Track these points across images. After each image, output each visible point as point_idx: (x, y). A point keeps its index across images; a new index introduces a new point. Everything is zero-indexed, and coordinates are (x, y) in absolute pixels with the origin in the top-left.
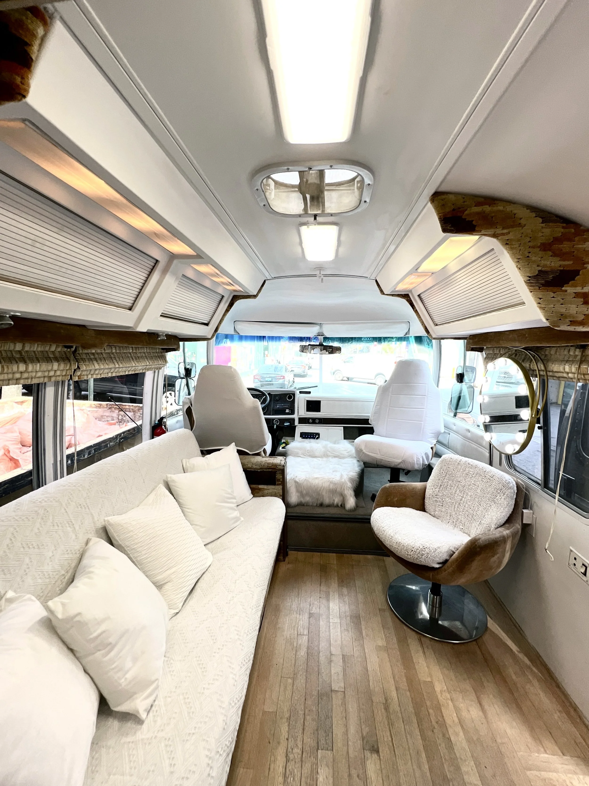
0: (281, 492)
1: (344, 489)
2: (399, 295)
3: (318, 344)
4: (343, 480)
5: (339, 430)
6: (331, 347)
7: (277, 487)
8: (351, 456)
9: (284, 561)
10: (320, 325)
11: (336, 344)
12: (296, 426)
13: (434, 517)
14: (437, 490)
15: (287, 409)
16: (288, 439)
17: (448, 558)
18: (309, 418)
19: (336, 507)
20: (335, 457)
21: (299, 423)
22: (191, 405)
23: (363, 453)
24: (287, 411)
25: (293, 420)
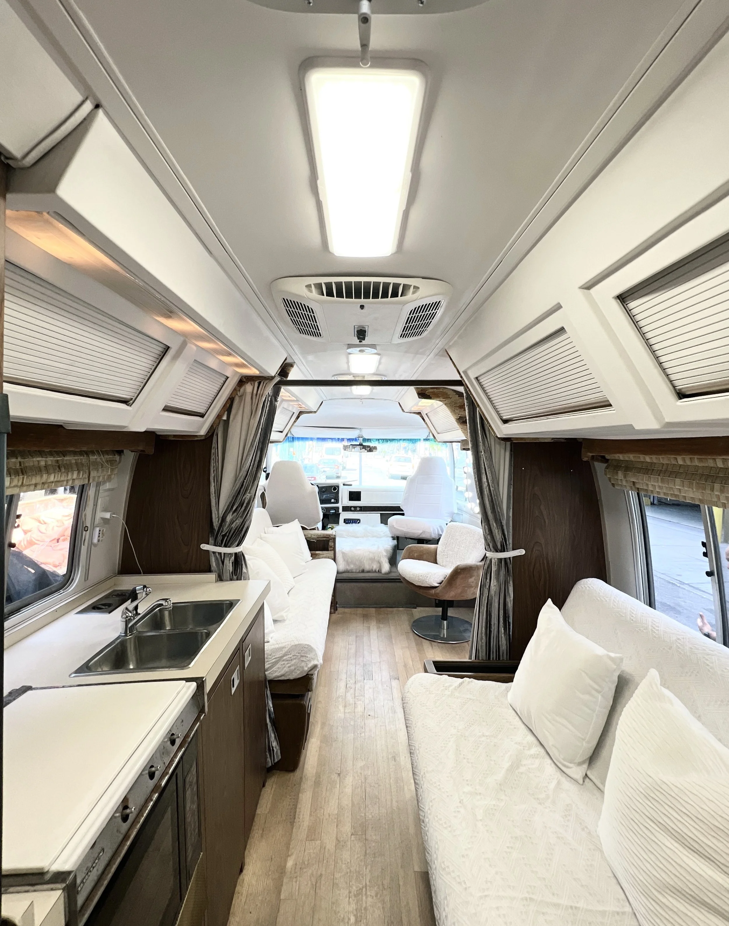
0: (333, 556)
1: (380, 557)
2: (414, 413)
3: (358, 444)
4: (380, 550)
5: (377, 516)
6: (369, 447)
7: (329, 552)
8: (387, 536)
9: (335, 613)
10: (360, 429)
11: (371, 444)
12: (340, 514)
13: (443, 566)
14: (444, 547)
15: (333, 499)
16: (334, 525)
17: (443, 579)
18: (351, 507)
19: (374, 572)
20: (373, 537)
21: (343, 511)
22: (265, 490)
23: (394, 528)
24: (333, 501)
25: (338, 508)
